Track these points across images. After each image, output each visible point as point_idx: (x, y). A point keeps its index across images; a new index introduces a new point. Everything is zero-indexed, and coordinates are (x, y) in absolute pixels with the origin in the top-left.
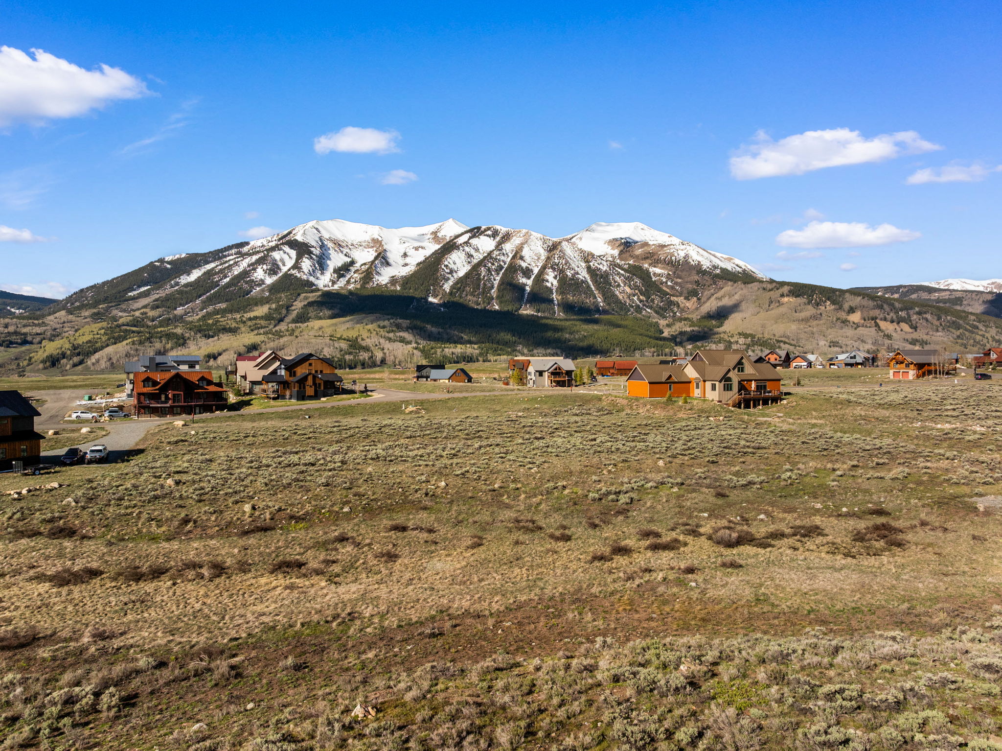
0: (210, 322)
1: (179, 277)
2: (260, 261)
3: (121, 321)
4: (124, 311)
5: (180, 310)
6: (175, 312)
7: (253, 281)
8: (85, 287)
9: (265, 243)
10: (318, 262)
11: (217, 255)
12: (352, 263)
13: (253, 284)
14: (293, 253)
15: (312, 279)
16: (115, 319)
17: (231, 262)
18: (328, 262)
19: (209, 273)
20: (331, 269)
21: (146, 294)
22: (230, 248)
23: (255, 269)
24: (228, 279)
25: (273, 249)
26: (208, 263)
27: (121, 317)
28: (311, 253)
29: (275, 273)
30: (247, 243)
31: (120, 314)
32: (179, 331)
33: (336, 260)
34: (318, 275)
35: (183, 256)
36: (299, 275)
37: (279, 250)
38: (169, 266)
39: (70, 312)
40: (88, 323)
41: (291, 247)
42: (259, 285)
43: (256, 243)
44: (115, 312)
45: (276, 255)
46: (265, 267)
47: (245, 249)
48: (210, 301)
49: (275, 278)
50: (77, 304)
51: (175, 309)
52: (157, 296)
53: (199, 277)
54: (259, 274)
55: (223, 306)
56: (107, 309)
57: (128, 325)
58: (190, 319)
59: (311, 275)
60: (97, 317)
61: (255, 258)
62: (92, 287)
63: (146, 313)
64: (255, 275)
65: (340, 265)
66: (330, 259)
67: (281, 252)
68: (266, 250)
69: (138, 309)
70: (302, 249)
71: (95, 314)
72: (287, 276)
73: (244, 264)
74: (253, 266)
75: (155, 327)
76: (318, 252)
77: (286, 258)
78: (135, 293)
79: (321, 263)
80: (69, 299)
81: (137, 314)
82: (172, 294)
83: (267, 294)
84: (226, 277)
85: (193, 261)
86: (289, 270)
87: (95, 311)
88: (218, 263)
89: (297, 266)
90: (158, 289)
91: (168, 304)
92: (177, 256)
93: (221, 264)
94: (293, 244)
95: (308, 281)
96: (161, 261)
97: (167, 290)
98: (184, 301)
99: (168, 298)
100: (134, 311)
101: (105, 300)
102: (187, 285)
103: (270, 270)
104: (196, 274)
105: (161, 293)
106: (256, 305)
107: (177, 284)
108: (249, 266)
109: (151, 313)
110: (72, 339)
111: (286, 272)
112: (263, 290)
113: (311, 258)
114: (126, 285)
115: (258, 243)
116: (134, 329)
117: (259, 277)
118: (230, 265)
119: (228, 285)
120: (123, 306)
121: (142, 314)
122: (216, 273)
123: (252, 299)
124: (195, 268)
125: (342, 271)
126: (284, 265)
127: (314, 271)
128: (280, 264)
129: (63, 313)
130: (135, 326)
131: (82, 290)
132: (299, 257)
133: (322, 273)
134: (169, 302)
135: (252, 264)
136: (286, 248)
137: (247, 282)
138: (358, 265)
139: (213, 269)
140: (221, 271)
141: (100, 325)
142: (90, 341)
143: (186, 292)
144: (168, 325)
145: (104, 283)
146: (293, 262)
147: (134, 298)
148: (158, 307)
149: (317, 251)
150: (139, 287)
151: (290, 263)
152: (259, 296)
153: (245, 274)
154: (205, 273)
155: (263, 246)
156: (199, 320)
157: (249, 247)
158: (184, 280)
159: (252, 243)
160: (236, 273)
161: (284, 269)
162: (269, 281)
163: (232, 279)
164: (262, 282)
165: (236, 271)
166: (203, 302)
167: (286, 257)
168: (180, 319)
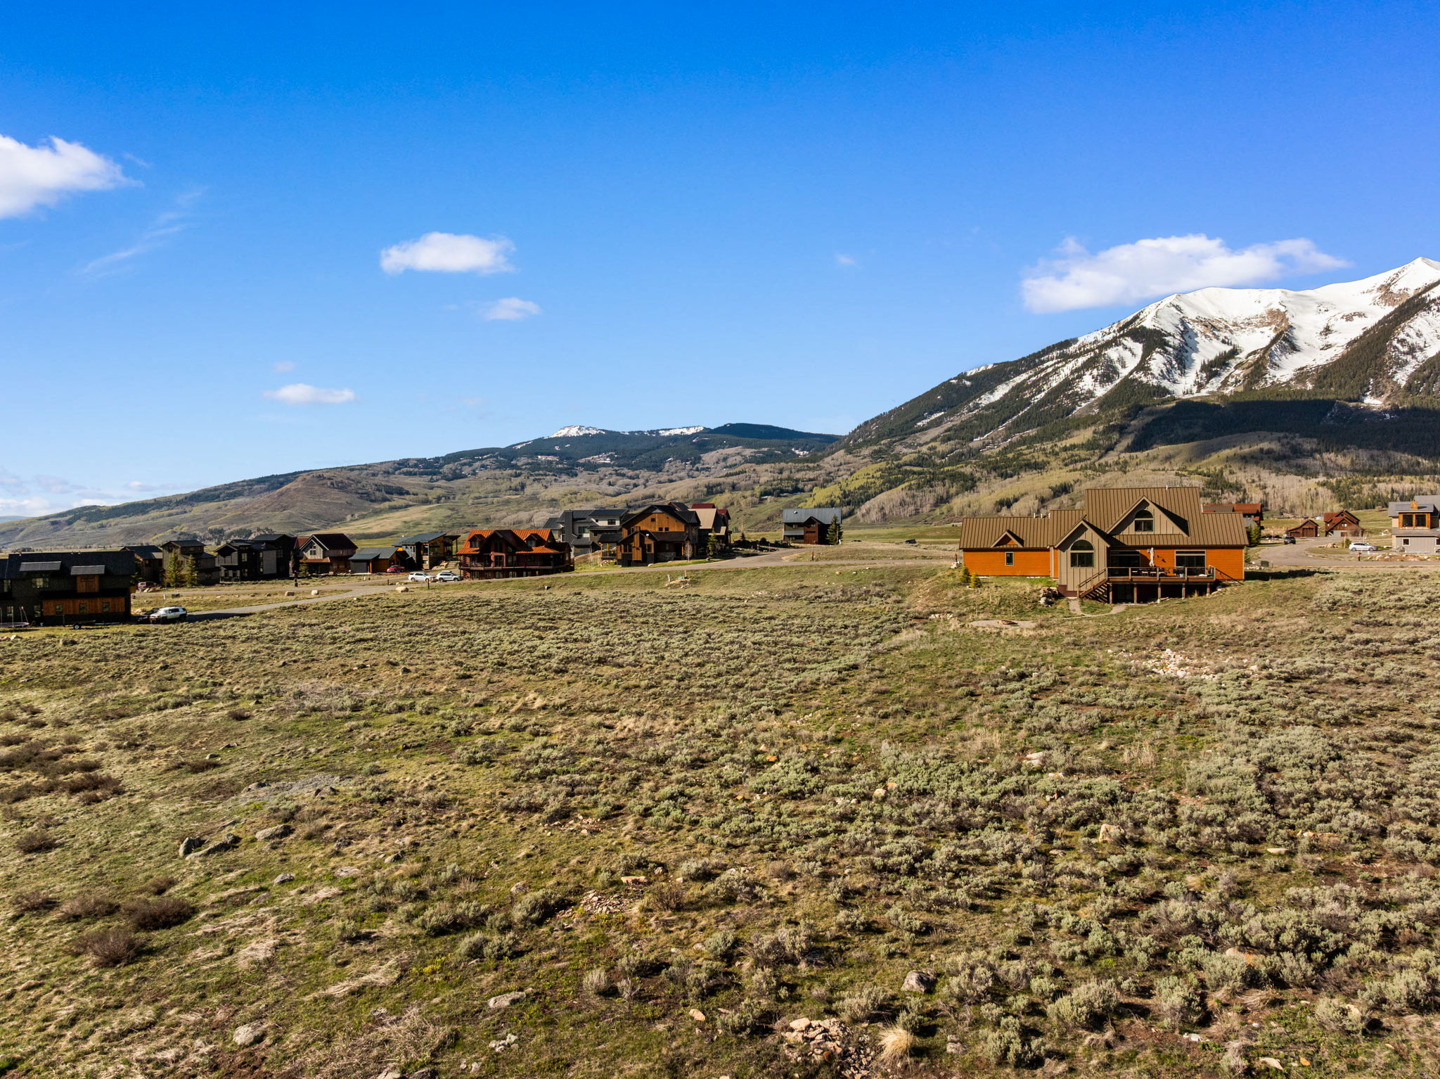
0: (1010, 456)
1: (979, 396)
2: (1088, 365)
3: (905, 459)
4: (910, 446)
5: (977, 441)
6: (971, 444)
7: (1077, 394)
8: (869, 418)
9: (1099, 338)
10: (1176, 358)
11: (1032, 361)
12: (1234, 352)
13: (1077, 398)
14: (1138, 348)
15: (1165, 383)
16: (897, 457)
17: (1050, 370)
18: (1194, 355)
19: (1019, 388)
20: (1197, 366)
21: (938, 423)
22: (1050, 349)
23: (1080, 377)
24: (1043, 394)
25: (1108, 345)
26: (1018, 373)
27: (905, 454)
28: (1167, 344)
29: (1110, 380)
30: (1075, 341)
31: (905, 450)
32: (967, 470)
33: (1208, 350)
34: (1176, 377)
35: (990, 367)
36: (1144, 380)
37: (1117, 345)
38: (968, 383)
39: (849, 452)
40: (866, 464)
41: (1136, 339)
42: (1086, 399)
43: (1087, 339)
44: (899, 448)
45: (1113, 353)
46: (1095, 372)
47: (1072, 349)
48: (1017, 426)
49: (1110, 387)
50: (860, 440)
51: (972, 440)
52: (950, 425)
53: (1006, 395)
54: (1087, 382)
55: (1032, 432)
56: (890, 446)
57: (910, 465)
58: (988, 453)
59: (1164, 377)
60: (877, 456)
61: (1081, 360)
62: (878, 418)
63: (935, 448)
64: (1081, 384)
65: (1212, 358)
66: (1197, 351)
67: (1120, 348)
68: (1098, 347)
69: (927, 443)
70: (1152, 340)
71: (875, 452)
72: (1127, 382)
73: (1066, 370)
74: (1079, 373)
75: (943, 465)
76: (1177, 342)
77: (1128, 356)
78: (925, 422)
79: (1181, 360)
80: (853, 435)
81: (924, 449)
82: (969, 421)
83: (1097, 411)
84: (1039, 391)
85: (1001, 372)
86: (1131, 373)
87: (876, 448)
88: (1030, 373)
89: (1143, 367)
90: (952, 415)
91: (963, 434)
92: (982, 368)
93: (1036, 374)
94: (1140, 334)
95: (1159, 387)
96: (961, 377)
97: (965, 415)
98: (983, 429)
99: (963, 426)
100: (921, 445)
101: (890, 433)
102: (992, 406)
103: (1103, 375)
104: (1001, 391)
105: (956, 420)
106: (1077, 428)
107: (977, 406)
108: (1072, 373)
109: (942, 448)
110: (844, 484)
111: (1126, 377)
112: (1090, 407)
113: (1166, 352)
114: (914, 414)
115: (1090, 338)
116: (916, 469)
117: (1086, 388)
118: (1047, 375)
119: (1043, 402)
120: (909, 441)
121: (930, 449)
122: (1029, 387)
123: (1074, 419)
124: (1001, 382)
125: (1213, 368)
126: (1124, 366)
127: (1169, 372)
128: (1118, 365)
129: (842, 452)
130: (919, 465)
131: (866, 423)
132: (1147, 353)
133: (1183, 374)
134: (964, 432)
135: (1077, 370)
136: (1128, 342)
137: (1068, 397)
138: (1242, 356)
139: (1025, 381)
140: (1035, 384)
141: (877, 466)
142: (862, 487)
143: (987, 417)
144: (958, 462)
145: (891, 412)
146: (1138, 360)
147: (923, 429)
148: (949, 439)
149: (1174, 341)
150: (931, 414)
151: (1132, 363)
152: (1085, 415)
153: (1067, 384)
154: (1013, 389)
155: (1096, 342)
156: (998, 454)
157: (1077, 346)
158: (987, 399)
159: (1081, 340)
160: (1054, 384)
161: (1124, 373)
162: (1100, 392)
163: (1047, 395)
164: (1091, 393)
165: (1055, 382)
166: (1008, 429)
167: (1127, 354)
168: (975, 453)
